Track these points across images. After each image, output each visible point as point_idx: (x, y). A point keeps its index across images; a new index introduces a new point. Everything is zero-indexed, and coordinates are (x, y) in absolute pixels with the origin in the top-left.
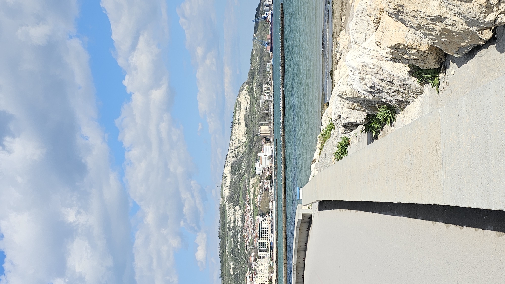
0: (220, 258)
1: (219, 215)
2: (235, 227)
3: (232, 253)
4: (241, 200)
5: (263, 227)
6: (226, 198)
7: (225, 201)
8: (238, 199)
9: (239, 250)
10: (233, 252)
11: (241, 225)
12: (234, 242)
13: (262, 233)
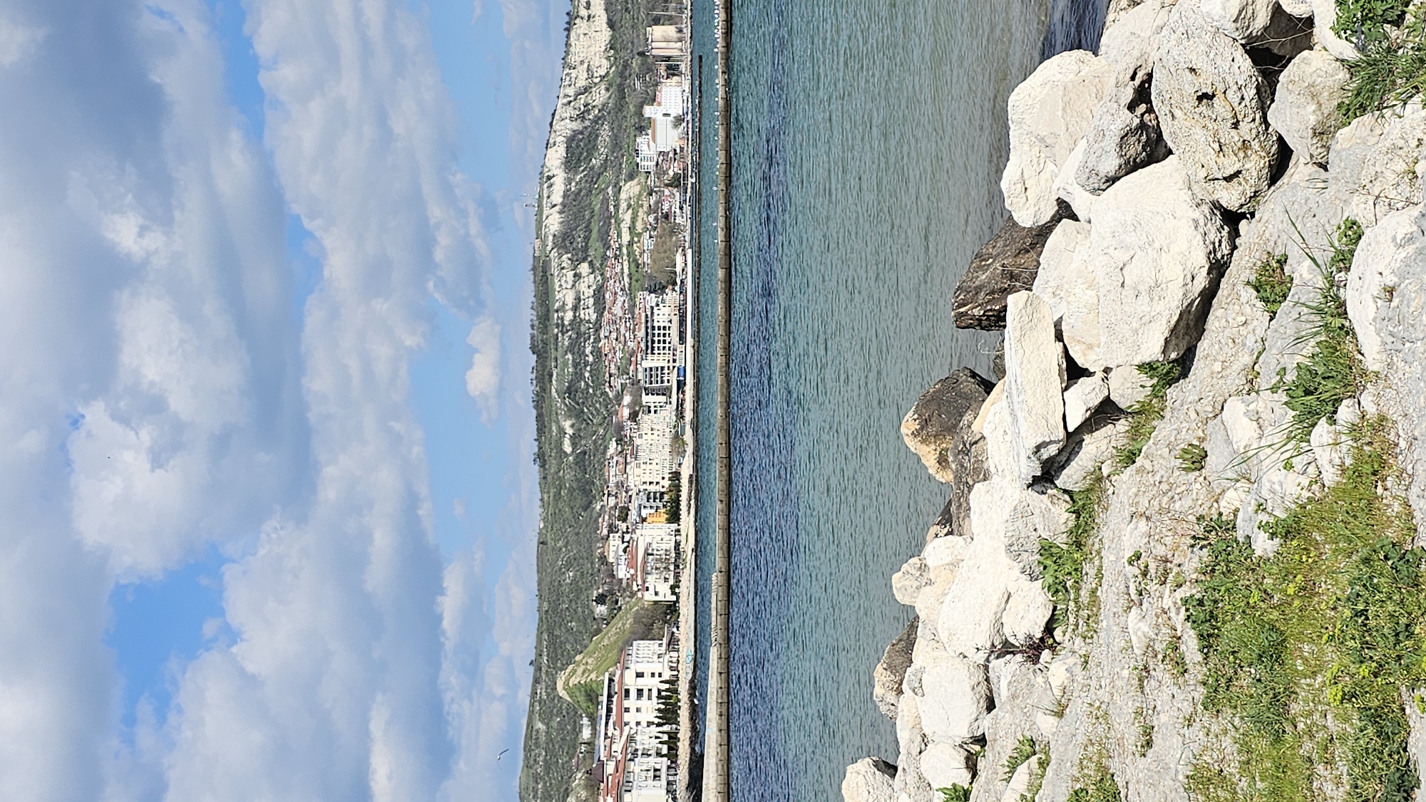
0: (536, 407)
1: (532, 287)
2: (576, 321)
3: (570, 394)
4: (595, 244)
5: (656, 324)
6: (551, 238)
7: (549, 248)
8: (587, 244)
9: (587, 384)
10: (571, 391)
11: (594, 317)
12: (576, 365)
13: (653, 342)
